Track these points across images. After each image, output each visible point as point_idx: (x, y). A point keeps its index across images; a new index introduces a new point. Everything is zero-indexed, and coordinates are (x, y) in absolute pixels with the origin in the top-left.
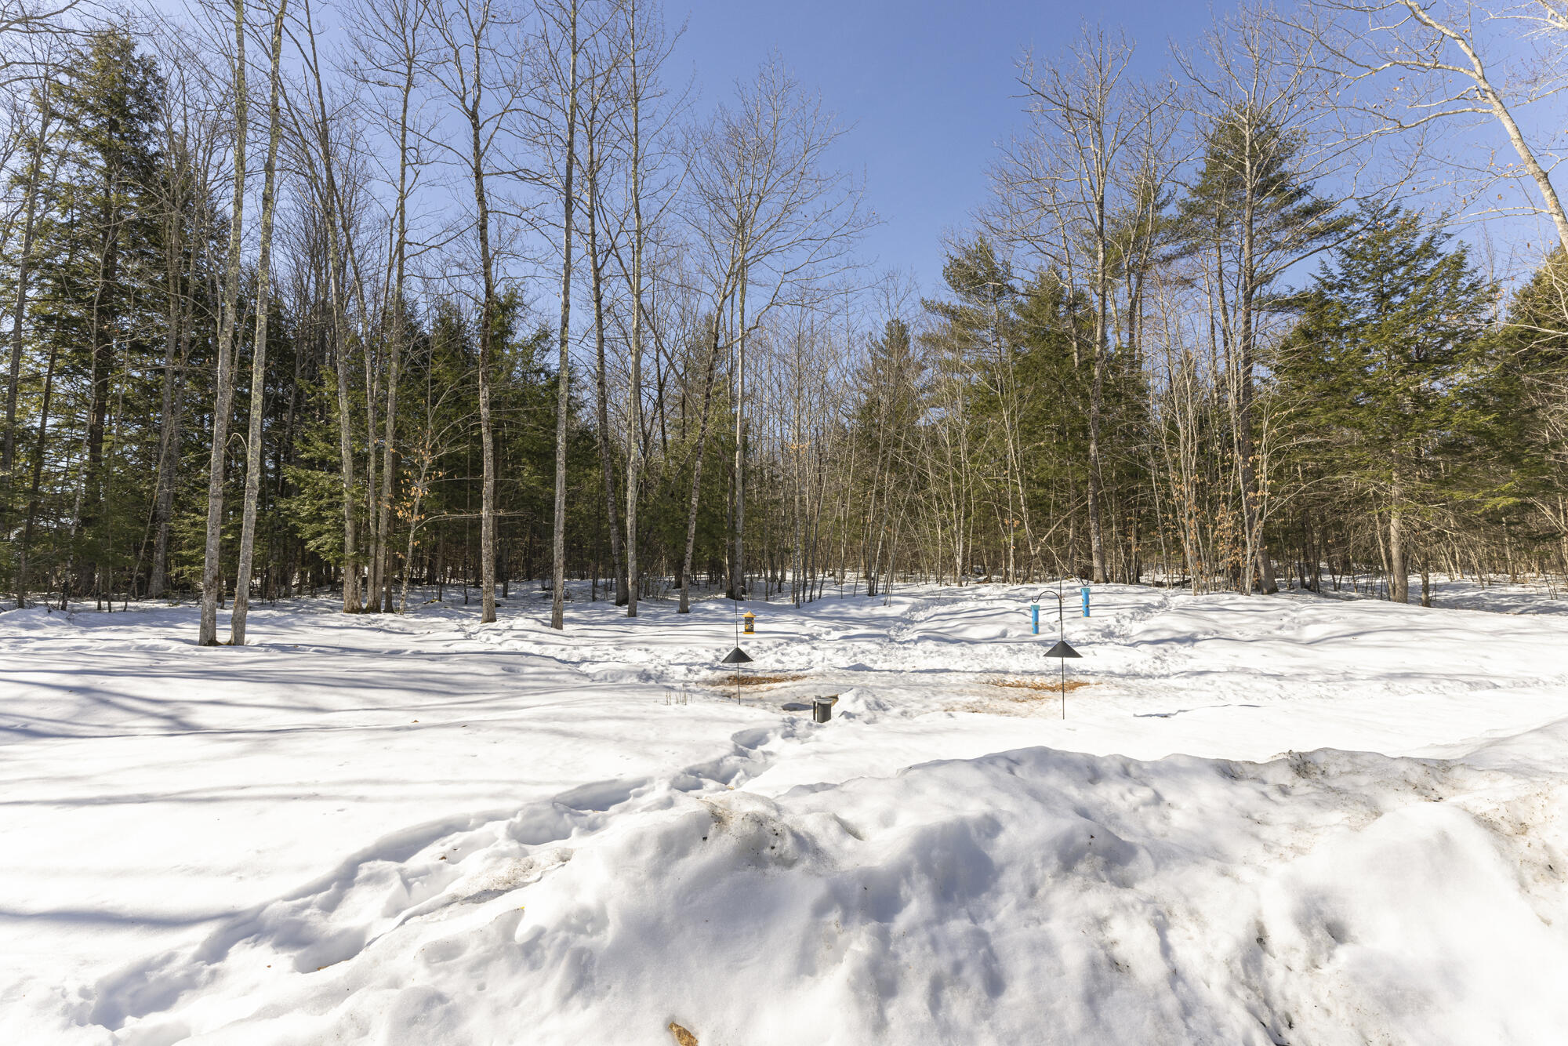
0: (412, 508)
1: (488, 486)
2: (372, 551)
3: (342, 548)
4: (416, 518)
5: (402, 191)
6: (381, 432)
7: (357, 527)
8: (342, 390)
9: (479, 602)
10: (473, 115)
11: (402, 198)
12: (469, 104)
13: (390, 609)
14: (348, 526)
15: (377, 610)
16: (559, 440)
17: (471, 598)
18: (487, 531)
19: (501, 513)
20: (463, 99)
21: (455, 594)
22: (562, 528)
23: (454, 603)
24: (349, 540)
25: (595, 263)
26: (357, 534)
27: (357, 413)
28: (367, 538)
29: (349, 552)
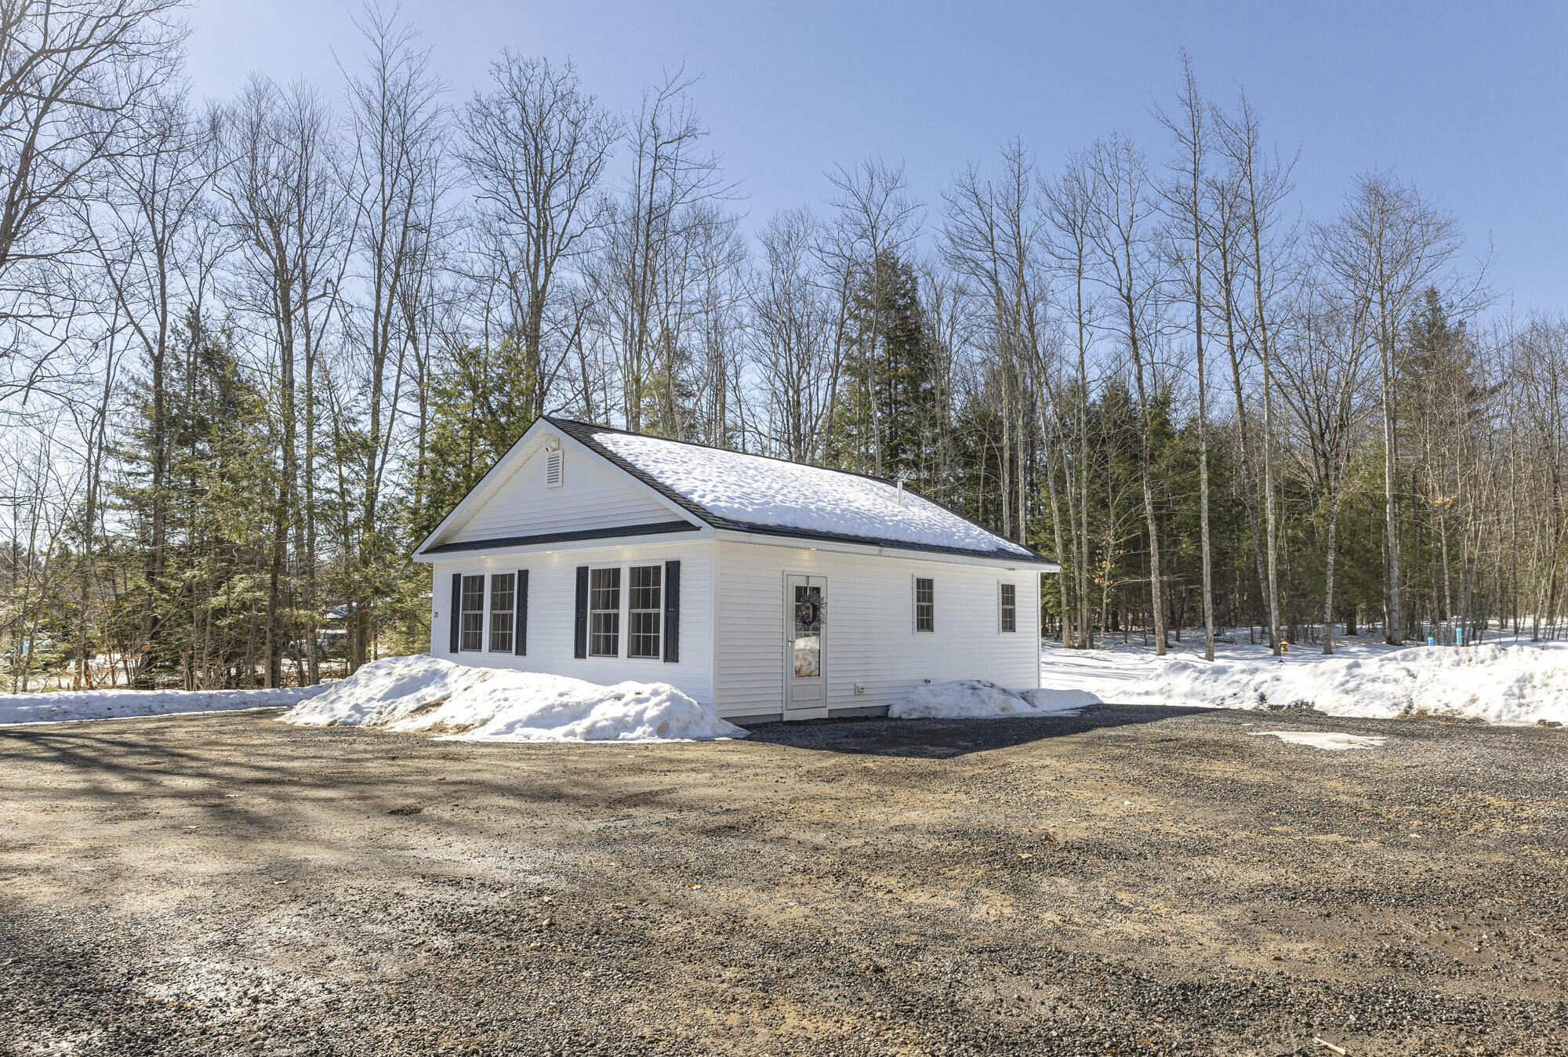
0: (1104, 576)
1: (1155, 560)
2: (1079, 606)
3: (1059, 604)
4: (1107, 583)
5: (1081, 349)
6: (1079, 525)
7: (1068, 588)
8: (1053, 496)
9: (1154, 644)
10: (1128, 299)
11: (1082, 355)
12: (1125, 291)
13: (1092, 647)
14: (1063, 589)
15: (1085, 648)
16: (1203, 525)
17: (1149, 641)
18: (1155, 591)
19: (1165, 578)
20: (1120, 290)
21: (1139, 639)
22: (1209, 588)
23: (1136, 644)
24: (1064, 599)
25: (1234, 359)
26: (1068, 594)
27: (1064, 510)
28: (1075, 598)
29: (1065, 608)
